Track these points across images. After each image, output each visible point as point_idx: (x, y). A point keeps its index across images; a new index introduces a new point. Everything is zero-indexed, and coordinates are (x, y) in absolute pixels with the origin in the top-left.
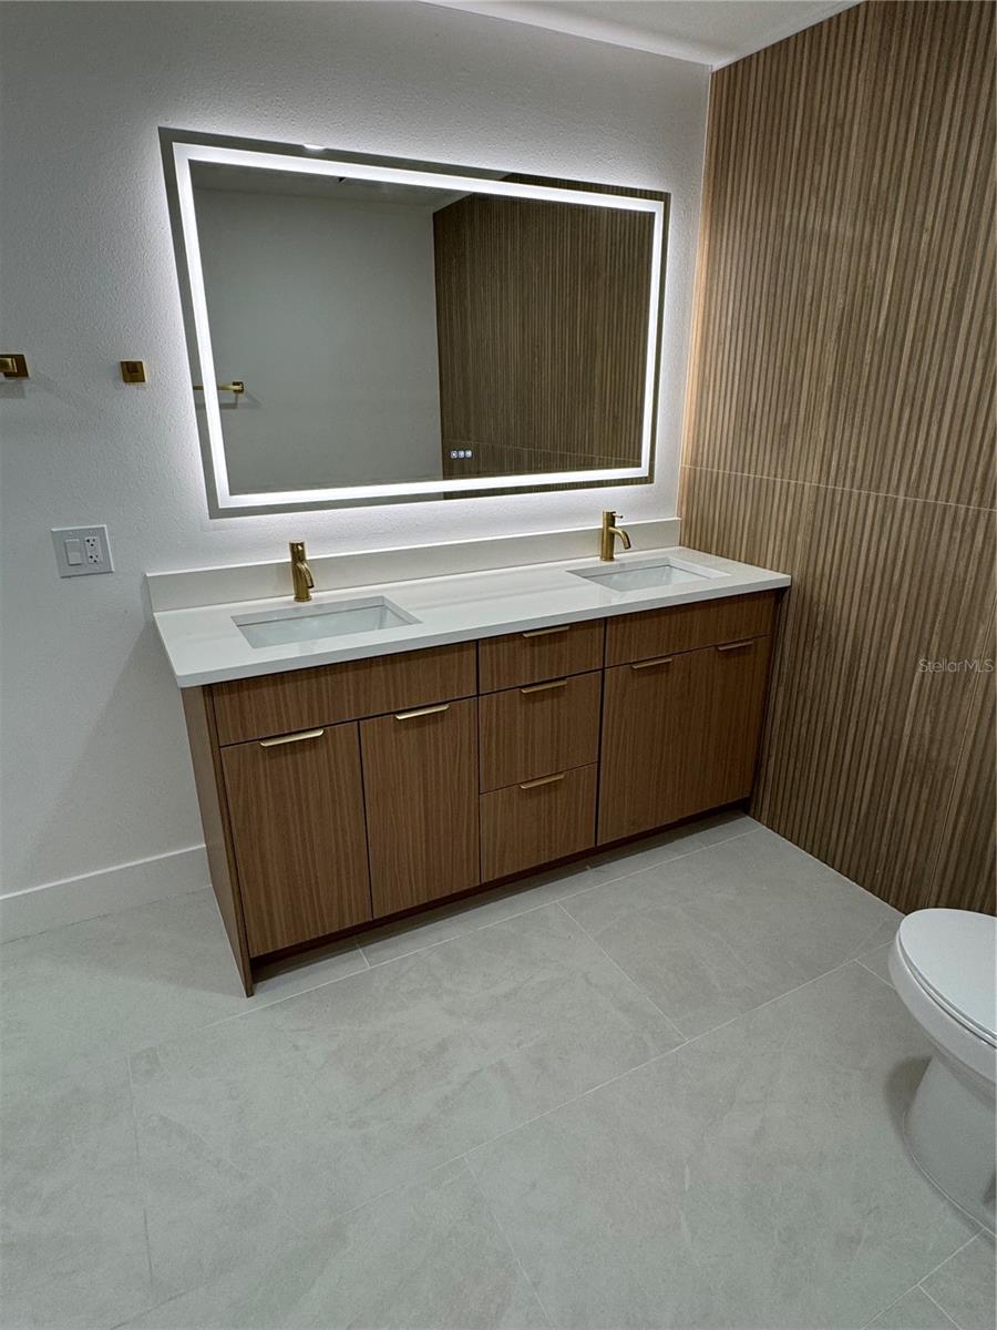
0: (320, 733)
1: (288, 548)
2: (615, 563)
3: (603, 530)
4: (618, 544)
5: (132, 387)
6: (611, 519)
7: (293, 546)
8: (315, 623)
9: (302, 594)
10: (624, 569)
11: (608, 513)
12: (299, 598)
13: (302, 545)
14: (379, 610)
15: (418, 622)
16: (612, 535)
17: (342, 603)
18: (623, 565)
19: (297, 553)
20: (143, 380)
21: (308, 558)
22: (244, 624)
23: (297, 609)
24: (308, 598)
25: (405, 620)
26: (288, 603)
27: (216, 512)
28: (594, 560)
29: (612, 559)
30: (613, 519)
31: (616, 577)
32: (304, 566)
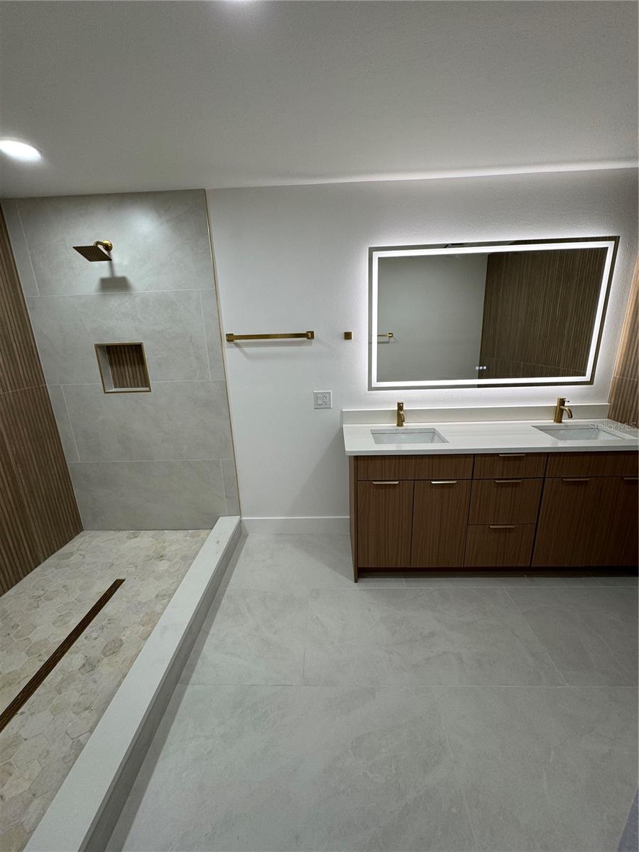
0: (397, 483)
1: (397, 404)
2: (562, 424)
3: (557, 407)
4: (565, 415)
5: (347, 341)
6: (562, 402)
7: (399, 404)
8: (403, 436)
9: (400, 423)
10: (567, 427)
11: (561, 399)
12: (398, 425)
13: (402, 404)
14: (432, 434)
15: (448, 442)
16: (562, 411)
17: (416, 429)
18: (567, 426)
19: (400, 407)
20: (351, 338)
21: (404, 408)
22: (375, 433)
23: (396, 430)
24: (402, 425)
25: (444, 441)
26: (394, 427)
27: (371, 388)
28: (550, 422)
29: (561, 422)
30: (564, 402)
31: (562, 432)
32: (402, 413)
